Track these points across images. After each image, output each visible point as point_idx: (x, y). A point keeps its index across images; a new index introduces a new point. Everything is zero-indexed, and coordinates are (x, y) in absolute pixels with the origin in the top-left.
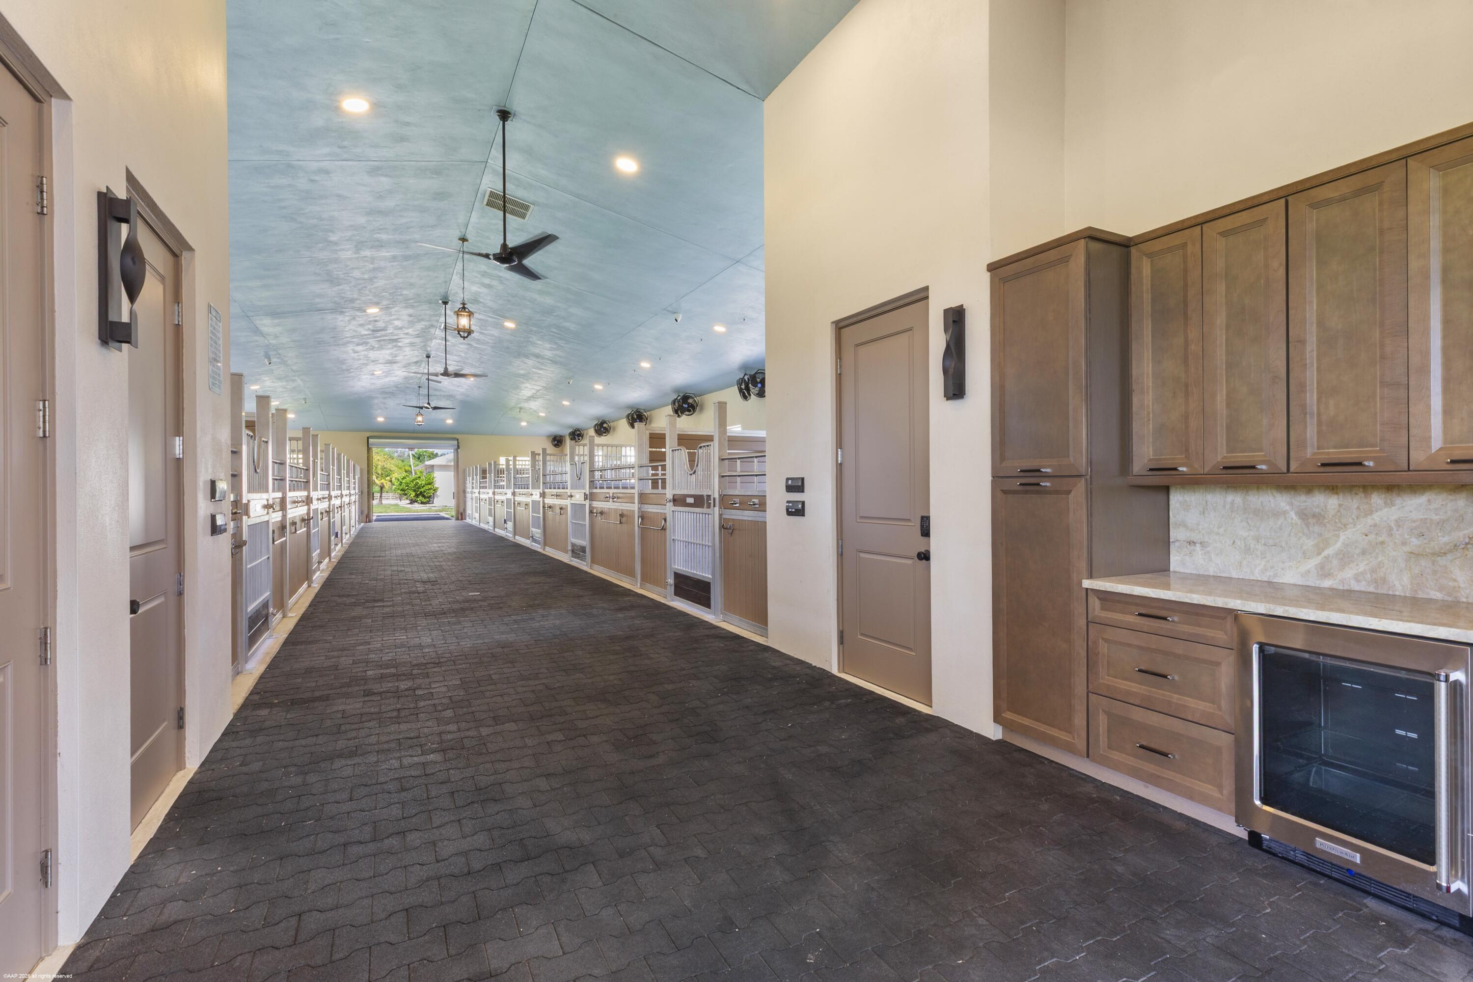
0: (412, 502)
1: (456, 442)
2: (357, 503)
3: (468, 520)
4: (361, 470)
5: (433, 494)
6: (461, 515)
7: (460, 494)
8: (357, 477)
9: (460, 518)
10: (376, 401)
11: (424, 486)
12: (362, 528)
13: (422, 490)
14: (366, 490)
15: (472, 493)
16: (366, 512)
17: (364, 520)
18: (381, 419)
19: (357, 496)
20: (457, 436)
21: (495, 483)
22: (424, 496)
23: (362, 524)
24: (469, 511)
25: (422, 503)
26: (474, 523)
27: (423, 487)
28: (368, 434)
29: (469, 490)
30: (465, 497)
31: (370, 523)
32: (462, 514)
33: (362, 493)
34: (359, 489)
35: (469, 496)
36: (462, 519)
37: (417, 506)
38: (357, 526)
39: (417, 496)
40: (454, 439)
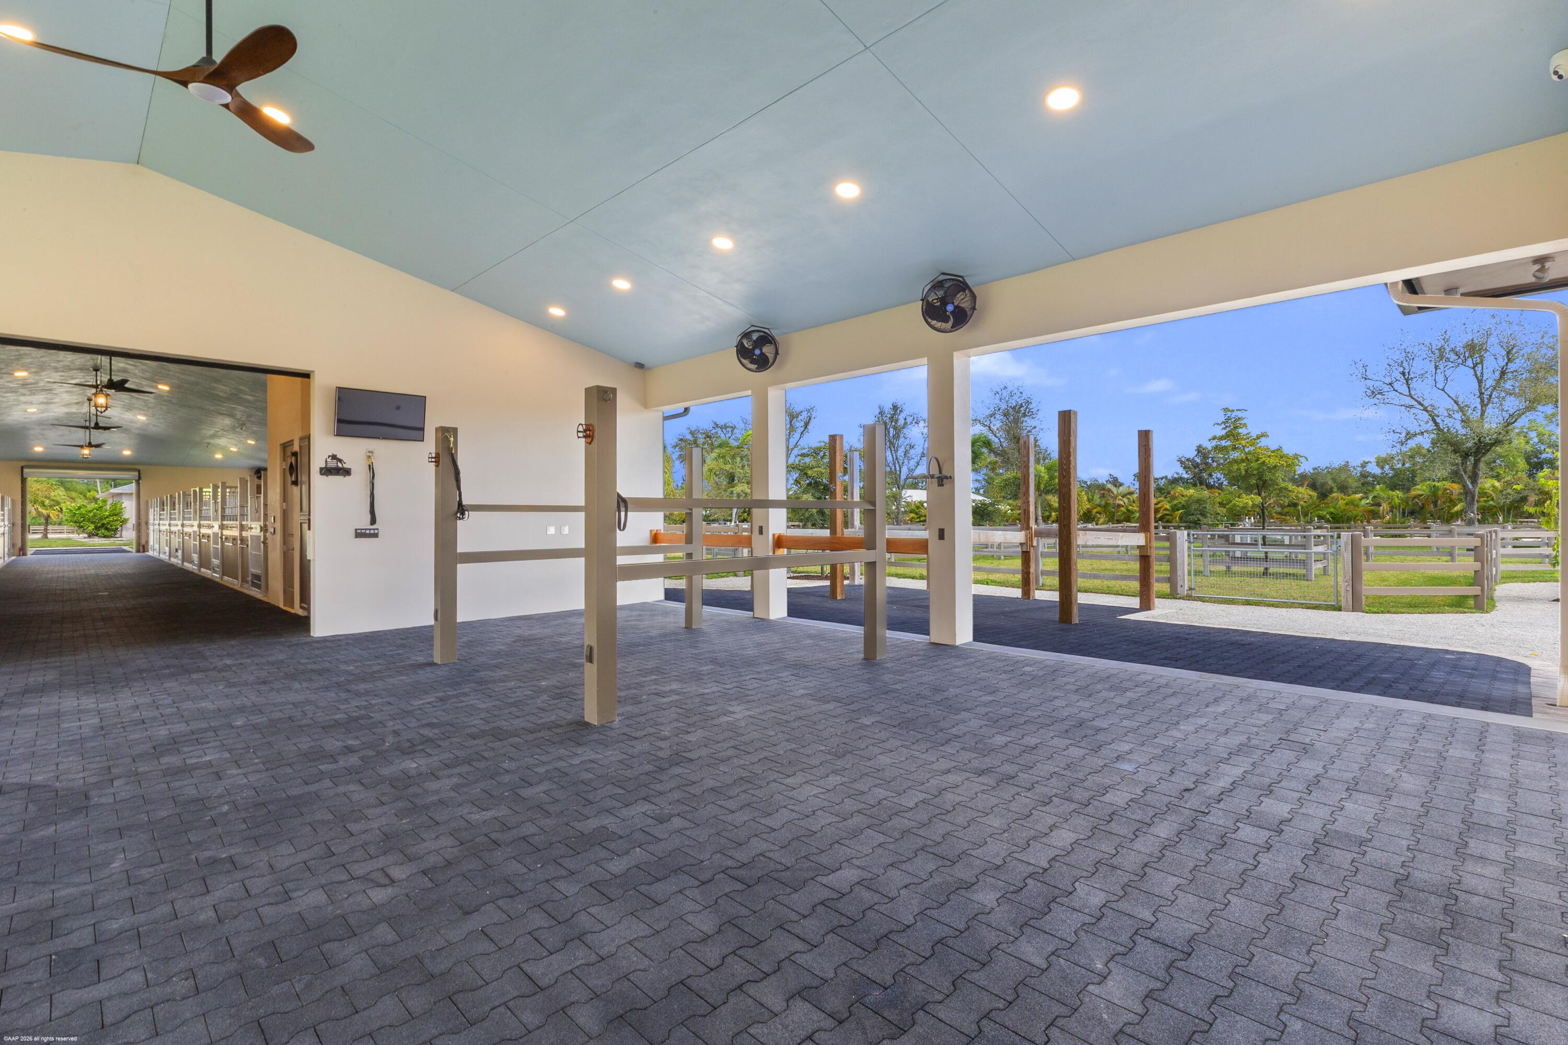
0: (91, 535)
1: (137, 473)
2: (6, 535)
3: (150, 553)
4: (13, 502)
5: (121, 526)
6: (142, 547)
7: (141, 526)
8: (6, 509)
9: (141, 550)
10: (32, 432)
11: (107, 517)
12: (13, 561)
13: (105, 522)
14: (19, 522)
15: (154, 525)
16: (19, 545)
17: (17, 551)
18: (38, 449)
19: (7, 528)
20: (138, 467)
21: (183, 514)
22: (107, 529)
23: (13, 558)
24: (151, 543)
25: (105, 537)
26: (155, 554)
27: (105, 518)
28: (23, 463)
29: (151, 521)
30: (148, 529)
31: (24, 557)
32: (144, 547)
33: (13, 524)
34: (9, 520)
35: (151, 528)
36: (144, 551)
37: (96, 541)
38: (6, 559)
39: (97, 528)
40: (134, 470)
